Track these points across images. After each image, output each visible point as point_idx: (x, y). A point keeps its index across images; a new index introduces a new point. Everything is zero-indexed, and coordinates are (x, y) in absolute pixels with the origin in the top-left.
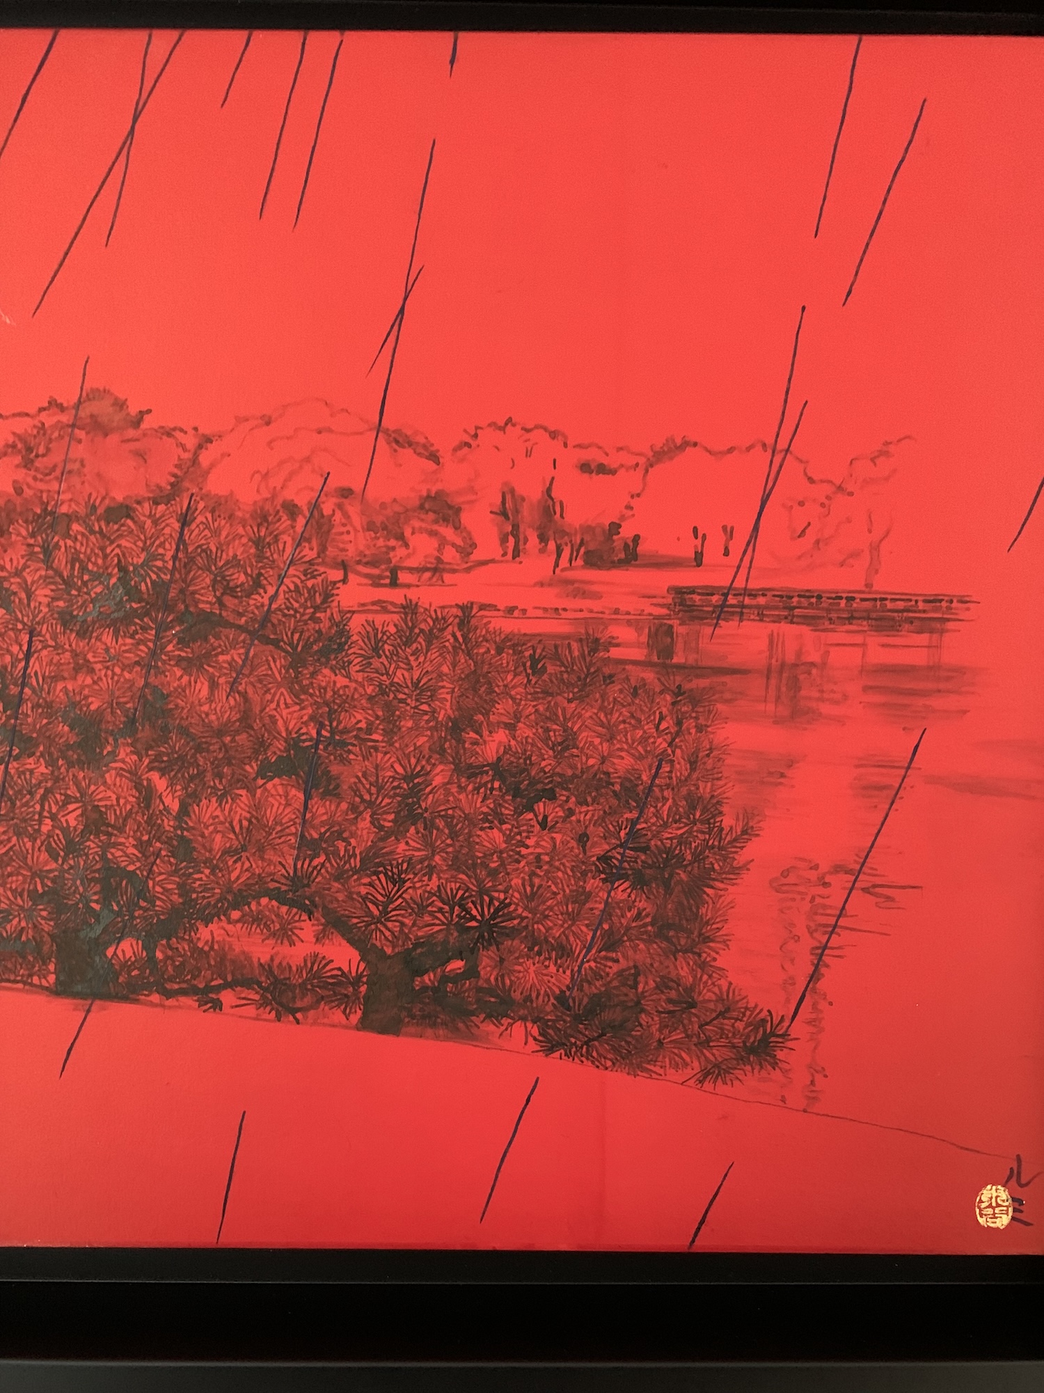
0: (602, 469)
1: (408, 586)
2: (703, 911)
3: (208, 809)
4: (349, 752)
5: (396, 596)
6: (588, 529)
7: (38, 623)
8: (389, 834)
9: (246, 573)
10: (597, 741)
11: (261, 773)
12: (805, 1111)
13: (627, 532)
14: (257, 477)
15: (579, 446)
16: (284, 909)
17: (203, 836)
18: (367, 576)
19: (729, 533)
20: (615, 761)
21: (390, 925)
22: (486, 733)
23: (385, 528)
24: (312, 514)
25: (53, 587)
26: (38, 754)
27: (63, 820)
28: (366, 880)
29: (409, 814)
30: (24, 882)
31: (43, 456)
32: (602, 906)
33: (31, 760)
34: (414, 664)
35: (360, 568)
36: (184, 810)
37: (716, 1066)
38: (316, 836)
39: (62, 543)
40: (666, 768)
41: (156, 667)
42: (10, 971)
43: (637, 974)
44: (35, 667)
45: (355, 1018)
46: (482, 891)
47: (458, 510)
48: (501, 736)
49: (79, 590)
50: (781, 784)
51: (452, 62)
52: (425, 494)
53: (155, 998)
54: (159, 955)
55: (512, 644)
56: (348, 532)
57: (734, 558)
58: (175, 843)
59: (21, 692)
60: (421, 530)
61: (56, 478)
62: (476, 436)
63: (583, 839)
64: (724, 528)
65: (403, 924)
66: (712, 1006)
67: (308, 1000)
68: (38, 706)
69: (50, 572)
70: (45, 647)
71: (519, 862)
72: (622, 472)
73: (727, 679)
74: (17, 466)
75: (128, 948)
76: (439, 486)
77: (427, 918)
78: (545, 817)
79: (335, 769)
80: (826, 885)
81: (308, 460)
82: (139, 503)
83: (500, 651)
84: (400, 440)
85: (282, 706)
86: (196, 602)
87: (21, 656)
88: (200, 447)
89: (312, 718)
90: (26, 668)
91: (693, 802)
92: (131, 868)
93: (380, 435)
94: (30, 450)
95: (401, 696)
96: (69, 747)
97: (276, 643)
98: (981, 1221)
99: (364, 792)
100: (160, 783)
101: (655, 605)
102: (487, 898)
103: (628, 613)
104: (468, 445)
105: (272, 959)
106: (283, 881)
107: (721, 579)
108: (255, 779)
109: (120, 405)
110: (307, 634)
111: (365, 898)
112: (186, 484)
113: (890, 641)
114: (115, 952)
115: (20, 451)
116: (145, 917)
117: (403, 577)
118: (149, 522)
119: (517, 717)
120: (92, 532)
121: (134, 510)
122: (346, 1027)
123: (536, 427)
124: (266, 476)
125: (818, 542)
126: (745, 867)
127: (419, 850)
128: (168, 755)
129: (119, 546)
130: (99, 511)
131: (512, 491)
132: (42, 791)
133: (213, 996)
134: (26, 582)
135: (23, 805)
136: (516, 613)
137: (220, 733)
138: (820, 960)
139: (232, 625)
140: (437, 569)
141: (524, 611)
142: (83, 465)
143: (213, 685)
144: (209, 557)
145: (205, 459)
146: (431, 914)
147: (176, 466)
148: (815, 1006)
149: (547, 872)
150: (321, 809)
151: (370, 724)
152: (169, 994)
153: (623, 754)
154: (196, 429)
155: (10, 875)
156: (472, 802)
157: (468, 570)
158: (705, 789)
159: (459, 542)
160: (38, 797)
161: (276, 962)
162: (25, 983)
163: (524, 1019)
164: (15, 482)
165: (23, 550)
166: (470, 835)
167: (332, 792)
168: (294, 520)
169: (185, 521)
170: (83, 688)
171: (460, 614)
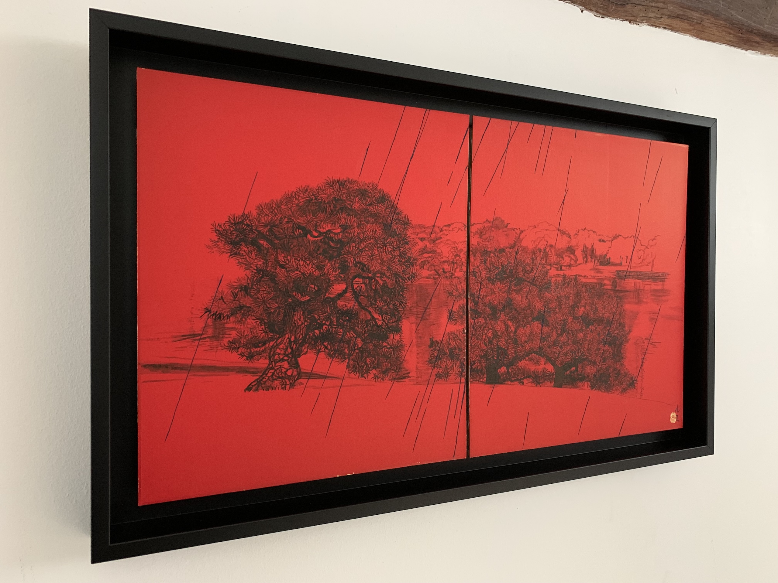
0: (603, 241)
1: (564, 270)
2: (622, 351)
3: (521, 330)
4: (551, 314)
5: (561, 273)
6: (600, 256)
7: (483, 281)
8: (560, 335)
9: (530, 267)
10: (602, 309)
11: (533, 320)
12: (640, 399)
13: (608, 257)
14: (533, 242)
15: (599, 235)
16: (538, 356)
17: (520, 337)
18: (555, 268)
19: (627, 257)
20: (605, 314)
21: (560, 359)
22: (579, 308)
23: (559, 255)
24: (544, 252)
25: (486, 271)
26: (482, 317)
27: (488, 335)
28: (555, 348)
29: (563, 331)
30: (478, 353)
31: (485, 235)
32: (602, 351)
33: (480, 319)
34: (565, 291)
35: (554, 266)
36: (516, 331)
37: (624, 389)
38: (544, 337)
39: (488, 259)
40: (615, 316)
41: (510, 292)
42: (475, 378)
43: (609, 368)
44: (482, 293)
45: (553, 384)
46: (579, 349)
47: (575, 251)
48: (583, 309)
49: (492, 272)
50: (636, 319)
51: (575, 137)
52: (568, 246)
53: (509, 383)
54: (510, 371)
55: (585, 285)
56: (552, 256)
57: (628, 263)
58: (514, 340)
59: (478, 300)
60: (567, 256)
61: (487, 241)
62: (578, 232)
63: (599, 334)
64: (626, 256)
65: (562, 359)
66: (623, 374)
67: (543, 380)
68: (482, 303)
69: (486, 267)
70: (484, 288)
71: (586, 341)
72: (607, 242)
73: (626, 293)
74: (478, 238)
75: (503, 370)
76: (571, 245)
77: (567, 357)
78: (591, 330)
79: (548, 319)
80: (644, 343)
81: (543, 237)
82: (506, 248)
83: (583, 287)
84: (563, 233)
85: (537, 302)
86: (519, 275)
87: (478, 290)
88: (520, 233)
89: (543, 305)
90: (479, 293)
91: (620, 324)
92: (504, 347)
93: (559, 231)
94: (481, 233)
95: (562, 299)
96: (490, 315)
97: (536, 286)
98: (671, 421)
99: (554, 325)
100: (510, 324)
101: (614, 275)
102: (580, 351)
103: (608, 277)
104: (576, 234)
105: (535, 370)
106: (537, 349)
107: (625, 268)
108: (531, 322)
109: (503, 221)
110: (542, 283)
111: (554, 352)
112: (517, 243)
113: (656, 284)
114: (500, 371)
115: (479, 233)
116: (507, 361)
117: (563, 268)
118: (508, 254)
119: (586, 304)
120: (496, 256)
121: (505, 250)
122: (551, 387)
123: (590, 230)
124: (534, 242)
125: (643, 260)
126: (629, 340)
127: (566, 339)
128: (512, 316)
129: (502, 260)
130: (498, 250)
131: (586, 246)
132: (483, 327)
133: (522, 381)
134: (480, 269)
135: (478, 331)
136: (586, 277)
137: (524, 310)
138: (643, 361)
139: (526, 281)
140: (570, 266)
141: (587, 277)
142: (494, 238)
143: (522, 297)
144: (522, 263)
145: (521, 237)
146: (568, 356)
147: (515, 239)
148: (642, 373)
149: (592, 343)
150: (546, 329)
151: (555, 306)
152: (512, 381)
153: (607, 313)
154: (519, 229)
155: (475, 351)
156: (577, 326)
157: (576, 266)
158: (622, 321)
159: (575, 259)
160: (482, 329)
161: (536, 371)
162: (479, 381)
163: (587, 381)
164: (478, 242)
165: (479, 261)
166: (576, 335)
167: (548, 325)
168: (540, 253)
169: (517, 253)
170: (493, 298)
171: (574, 277)
